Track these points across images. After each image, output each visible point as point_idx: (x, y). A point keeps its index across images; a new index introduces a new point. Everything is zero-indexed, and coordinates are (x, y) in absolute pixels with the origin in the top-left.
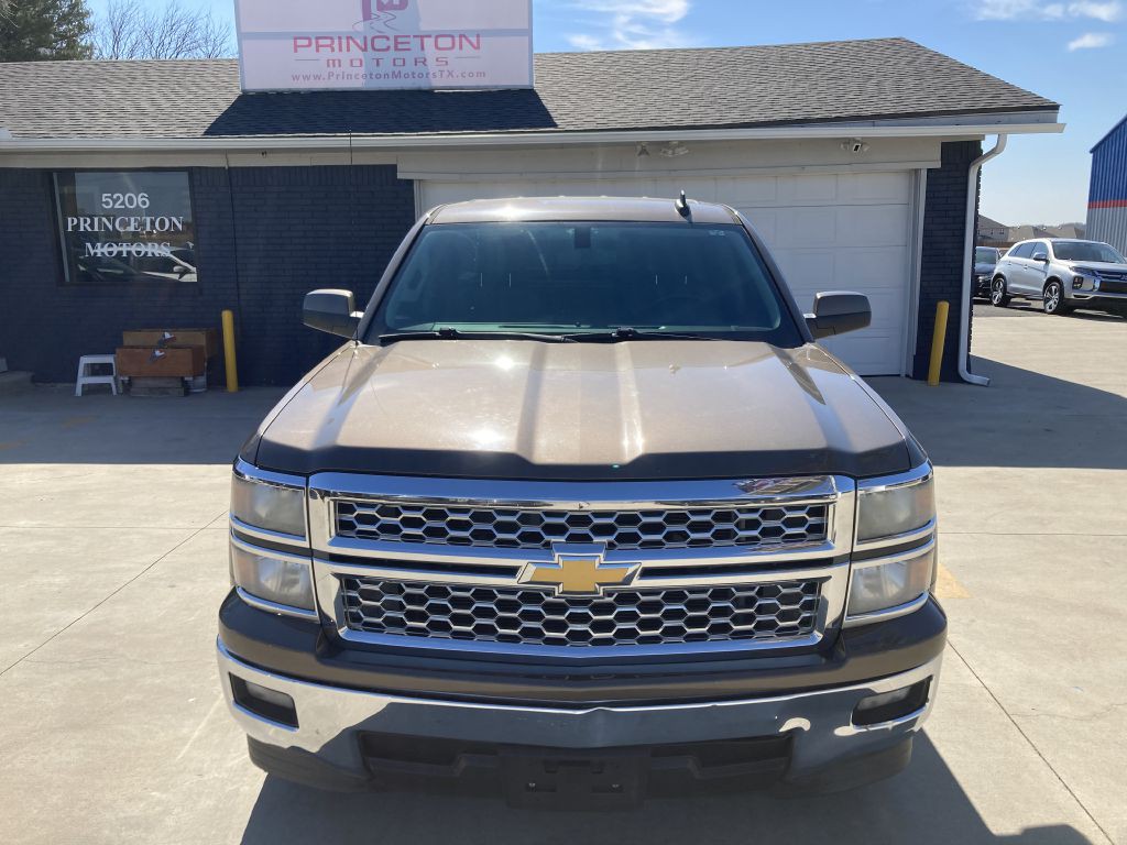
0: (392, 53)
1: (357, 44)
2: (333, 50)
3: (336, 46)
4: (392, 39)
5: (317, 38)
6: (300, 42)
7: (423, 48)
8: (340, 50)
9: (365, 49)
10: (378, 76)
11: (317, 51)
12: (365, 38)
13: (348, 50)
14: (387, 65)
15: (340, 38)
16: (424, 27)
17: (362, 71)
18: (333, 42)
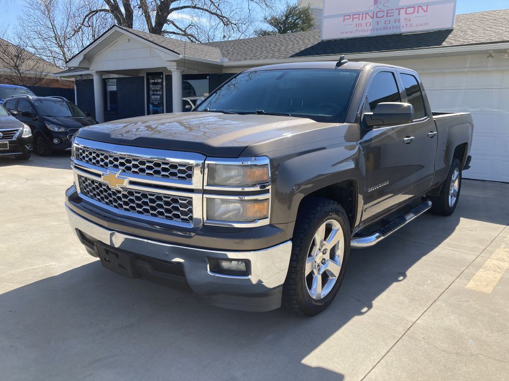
0: (385, 18)
1: (370, 16)
2: (359, 20)
3: (361, 17)
4: (386, 12)
5: (353, 15)
6: (346, 17)
7: (399, 15)
8: (362, 19)
9: (372, 18)
10: (377, 30)
11: (353, 20)
12: (374, 13)
13: (366, 19)
14: (382, 25)
15: (363, 14)
16: (401, 4)
17: (370, 28)
18: (359, 16)
